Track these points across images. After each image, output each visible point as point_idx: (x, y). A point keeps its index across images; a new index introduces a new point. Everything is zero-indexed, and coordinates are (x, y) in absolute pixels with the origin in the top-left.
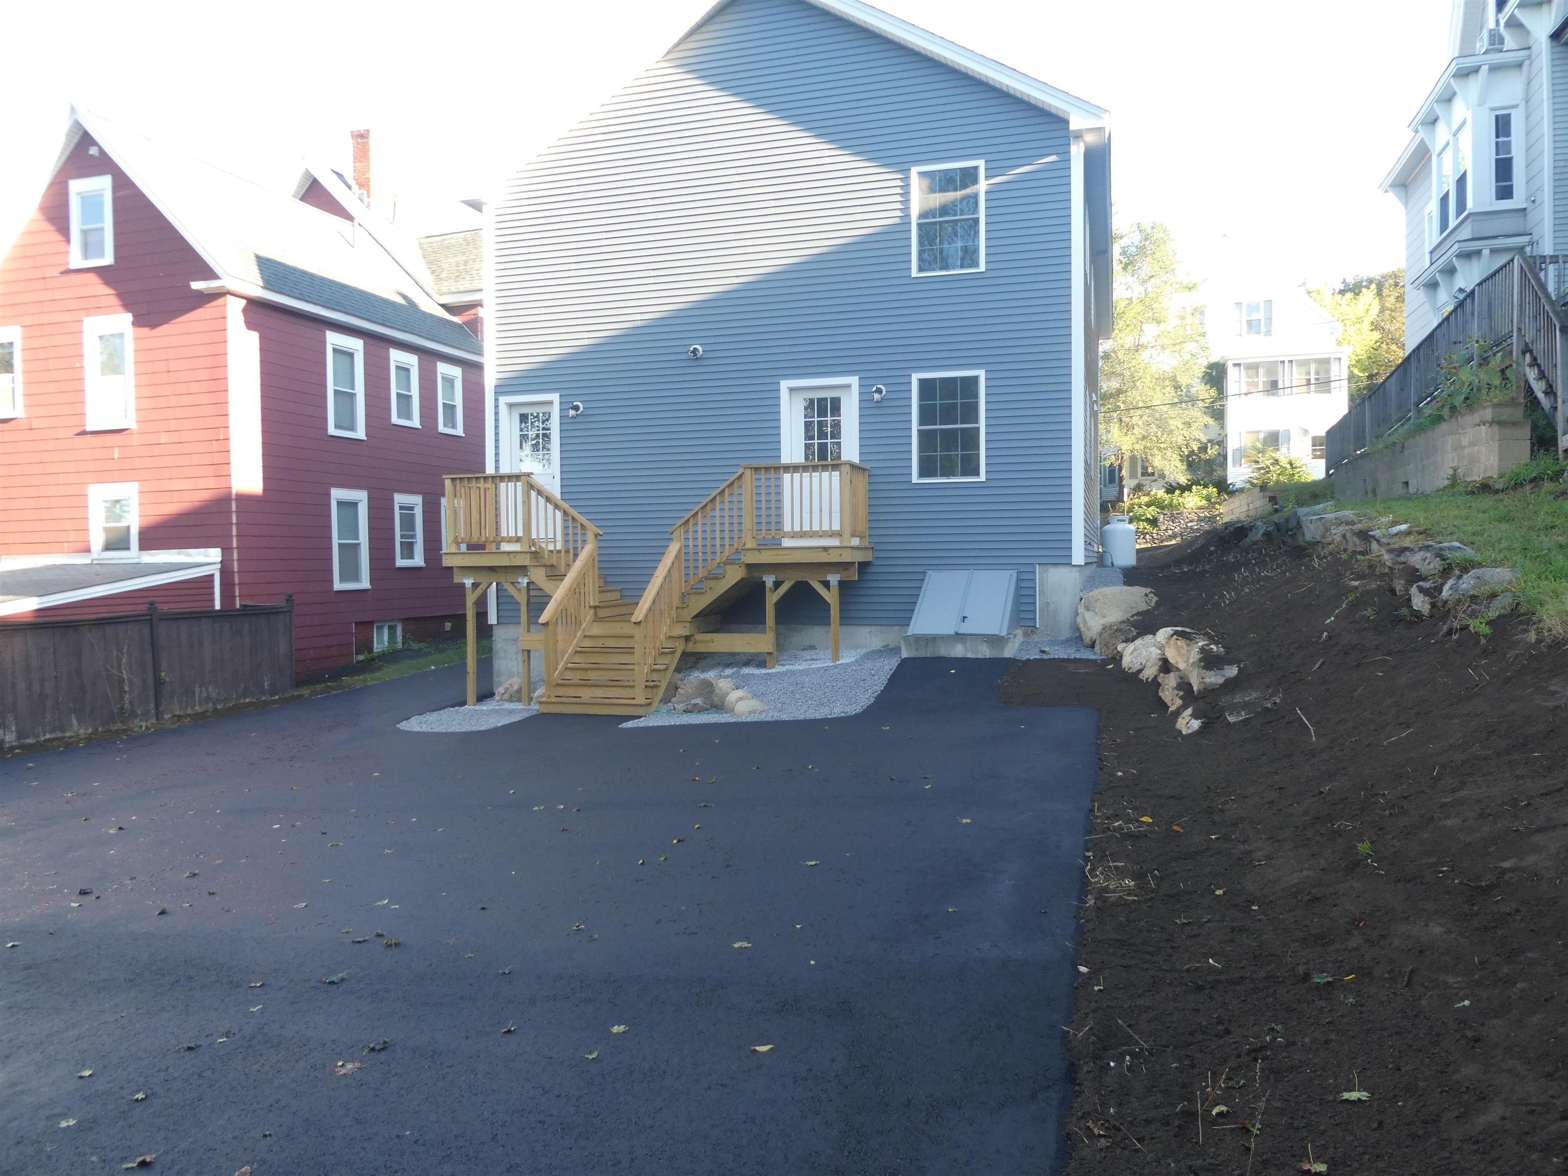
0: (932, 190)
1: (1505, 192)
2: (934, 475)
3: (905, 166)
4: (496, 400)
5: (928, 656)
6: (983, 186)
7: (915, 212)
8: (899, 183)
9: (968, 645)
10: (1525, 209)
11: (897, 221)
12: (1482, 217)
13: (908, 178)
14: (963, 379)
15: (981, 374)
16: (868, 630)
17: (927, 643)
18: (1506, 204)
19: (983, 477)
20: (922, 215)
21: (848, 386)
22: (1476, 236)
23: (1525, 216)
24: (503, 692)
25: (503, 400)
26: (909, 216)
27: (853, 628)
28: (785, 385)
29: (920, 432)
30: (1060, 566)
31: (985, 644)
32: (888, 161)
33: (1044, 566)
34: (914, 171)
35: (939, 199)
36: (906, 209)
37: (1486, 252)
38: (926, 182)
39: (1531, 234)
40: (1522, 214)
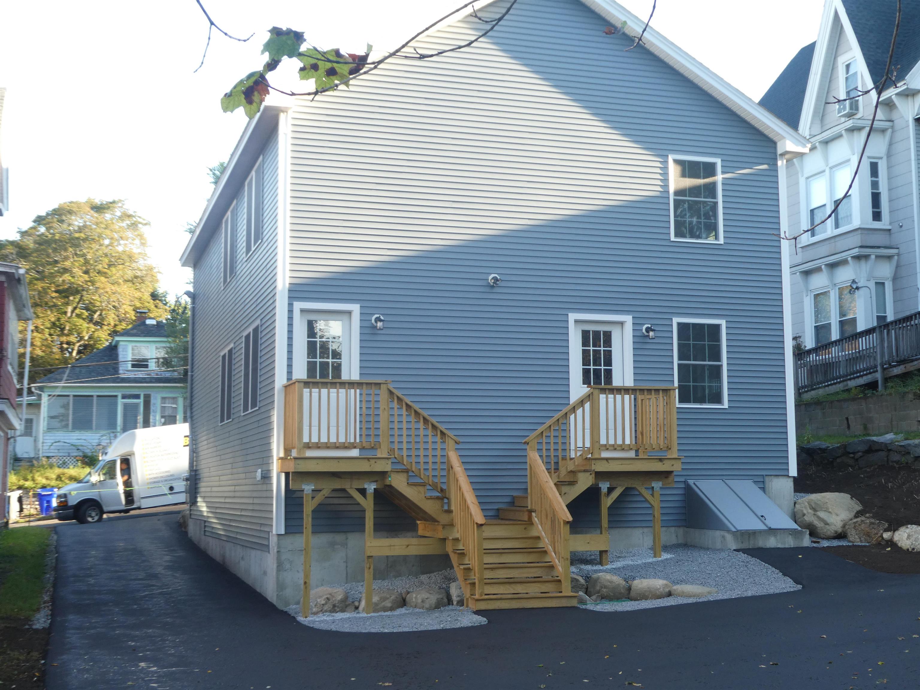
0: (683, 175)
1: (877, 216)
2: (688, 401)
3: (664, 153)
4: (290, 305)
5: (751, 547)
6: (719, 178)
7: (672, 190)
8: (659, 165)
9: (778, 537)
10: (890, 230)
11: (658, 194)
12: (866, 232)
13: (666, 162)
14: (710, 326)
15: (723, 323)
16: (642, 531)
17: (749, 537)
18: (877, 225)
19: (726, 405)
20: (677, 193)
21: (622, 324)
22: (864, 244)
23: (890, 234)
24: (323, 602)
25: (298, 306)
26: (668, 192)
27: (629, 530)
28: (573, 317)
29: (679, 365)
30: (780, 477)
31: (790, 536)
32: (650, 146)
33: (770, 477)
34: (670, 159)
35: (689, 182)
36: (666, 186)
37: (873, 257)
38: (679, 169)
39: (898, 248)
40: (888, 233)
